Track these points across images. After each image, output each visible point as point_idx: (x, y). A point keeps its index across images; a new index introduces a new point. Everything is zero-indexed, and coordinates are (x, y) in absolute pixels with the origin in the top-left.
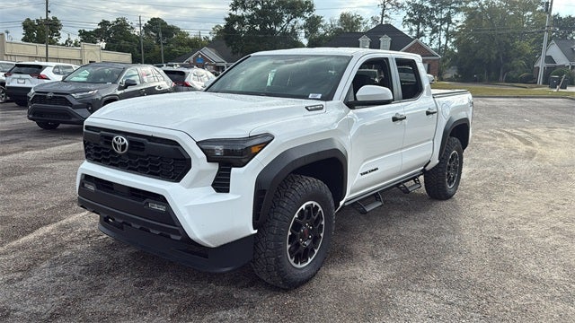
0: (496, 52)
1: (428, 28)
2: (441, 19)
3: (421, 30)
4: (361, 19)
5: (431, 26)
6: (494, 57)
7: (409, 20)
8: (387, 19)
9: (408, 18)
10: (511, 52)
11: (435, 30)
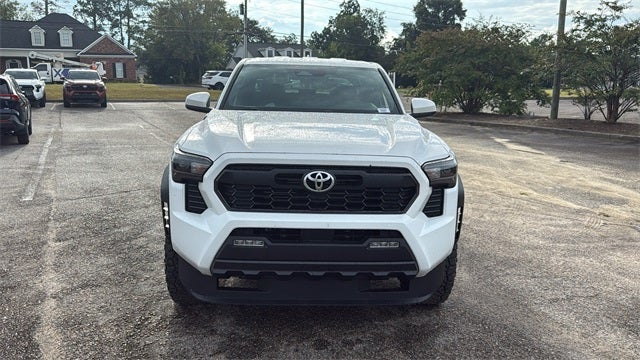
0: (192, 52)
1: (106, 22)
2: (120, 13)
3: (98, 22)
4: (16, 4)
5: (110, 19)
6: (192, 57)
7: (82, 10)
8: (53, 7)
9: (79, 7)
10: (207, 52)
11: (115, 24)
